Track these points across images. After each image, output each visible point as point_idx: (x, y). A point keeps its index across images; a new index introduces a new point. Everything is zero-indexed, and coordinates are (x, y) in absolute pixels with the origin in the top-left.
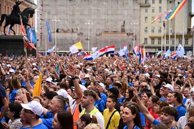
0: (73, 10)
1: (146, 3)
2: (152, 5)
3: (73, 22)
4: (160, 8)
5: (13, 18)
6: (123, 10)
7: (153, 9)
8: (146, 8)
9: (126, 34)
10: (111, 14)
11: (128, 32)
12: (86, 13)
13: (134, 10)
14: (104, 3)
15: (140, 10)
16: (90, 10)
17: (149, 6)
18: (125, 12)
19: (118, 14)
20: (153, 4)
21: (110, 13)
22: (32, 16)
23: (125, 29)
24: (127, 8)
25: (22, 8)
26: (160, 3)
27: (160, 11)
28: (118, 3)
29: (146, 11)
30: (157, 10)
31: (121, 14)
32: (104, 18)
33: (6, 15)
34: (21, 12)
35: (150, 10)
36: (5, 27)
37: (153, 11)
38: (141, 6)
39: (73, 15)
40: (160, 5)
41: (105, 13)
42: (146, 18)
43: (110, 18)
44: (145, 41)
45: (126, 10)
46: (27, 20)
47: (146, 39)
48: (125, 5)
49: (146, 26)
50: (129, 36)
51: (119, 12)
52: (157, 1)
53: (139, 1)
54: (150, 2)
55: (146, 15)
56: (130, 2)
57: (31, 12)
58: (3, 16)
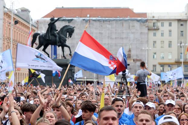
1: (154, 26)
4: (170, 31)
5: (49, 37)
6: (128, 33)
7: (162, 32)
8: (154, 32)
9: (133, 60)
10: (116, 38)
11: (135, 58)
13: (141, 33)
14: (108, 26)
15: (148, 34)
17: (158, 29)
18: (132, 36)
19: (123, 38)
20: (162, 27)
21: (114, 36)
22: (70, 35)
23: (131, 55)
24: (133, 31)
26: (169, 26)
27: (170, 35)
28: (123, 26)
29: (155, 35)
30: (166, 33)
31: (127, 38)
32: (107, 43)
33: (39, 34)
34: (57, 30)
35: (159, 33)
37: (162, 35)
38: (149, 30)
40: (170, 28)
41: (108, 37)
42: (155, 42)
43: (114, 42)
44: (153, 68)
45: (132, 33)
47: (155, 66)
48: (131, 28)
49: (155, 52)
50: (136, 62)
51: (124, 36)
52: (166, 24)
53: (147, 24)
54: (159, 24)
55: (155, 39)
56: (137, 25)
57: (70, 31)
58: (35, 36)
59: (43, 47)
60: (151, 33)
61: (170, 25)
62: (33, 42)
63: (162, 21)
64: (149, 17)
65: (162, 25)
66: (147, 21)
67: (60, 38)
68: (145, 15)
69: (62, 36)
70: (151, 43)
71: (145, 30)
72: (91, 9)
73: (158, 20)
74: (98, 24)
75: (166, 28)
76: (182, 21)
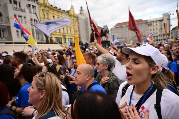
1: (150, 24)
2: (153, 24)
11: (144, 35)
15: (148, 27)
17: (152, 25)
18: (142, 29)
24: (143, 27)
25: (104, 30)
29: (151, 27)
30: (155, 25)
34: (103, 32)
35: (152, 26)
37: (154, 26)
39: (123, 32)
42: (151, 29)
46: (106, 35)
52: (155, 22)
53: (148, 24)
54: (152, 23)
55: (151, 28)
56: (144, 24)
60: (149, 26)
61: (156, 22)
63: (153, 22)
64: (148, 21)
65: (153, 23)
66: (147, 22)
68: (147, 21)
70: (150, 30)
71: (147, 26)
73: (152, 22)
76: (161, 21)
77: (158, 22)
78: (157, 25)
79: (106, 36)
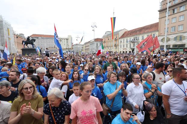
0: (39, 41)
3: (39, 45)
5: (28, 42)
12: (43, 42)
14: (48, 40)
16: (44, 41)
21: (50, 42)
22: (35, 42)
30: (64, 42)
32: (49, 44)
35: (62, 42)
36: (24, 45)
37: (63, 42)
39: (39, 43)
43: (51, 44)
52: (63, 40)
54: (62, 40)
57: (35, 40)
58: (23, 41)
59: (26, 45)
62: (23, 43)
67: (31, 42)
69: (32, 42)
72: (44, 35)
74: (46, 39)
75: (63, 41)
76: (67, 39)
77: (65, 40)
78: (64, 41)
79: (32, 44)
